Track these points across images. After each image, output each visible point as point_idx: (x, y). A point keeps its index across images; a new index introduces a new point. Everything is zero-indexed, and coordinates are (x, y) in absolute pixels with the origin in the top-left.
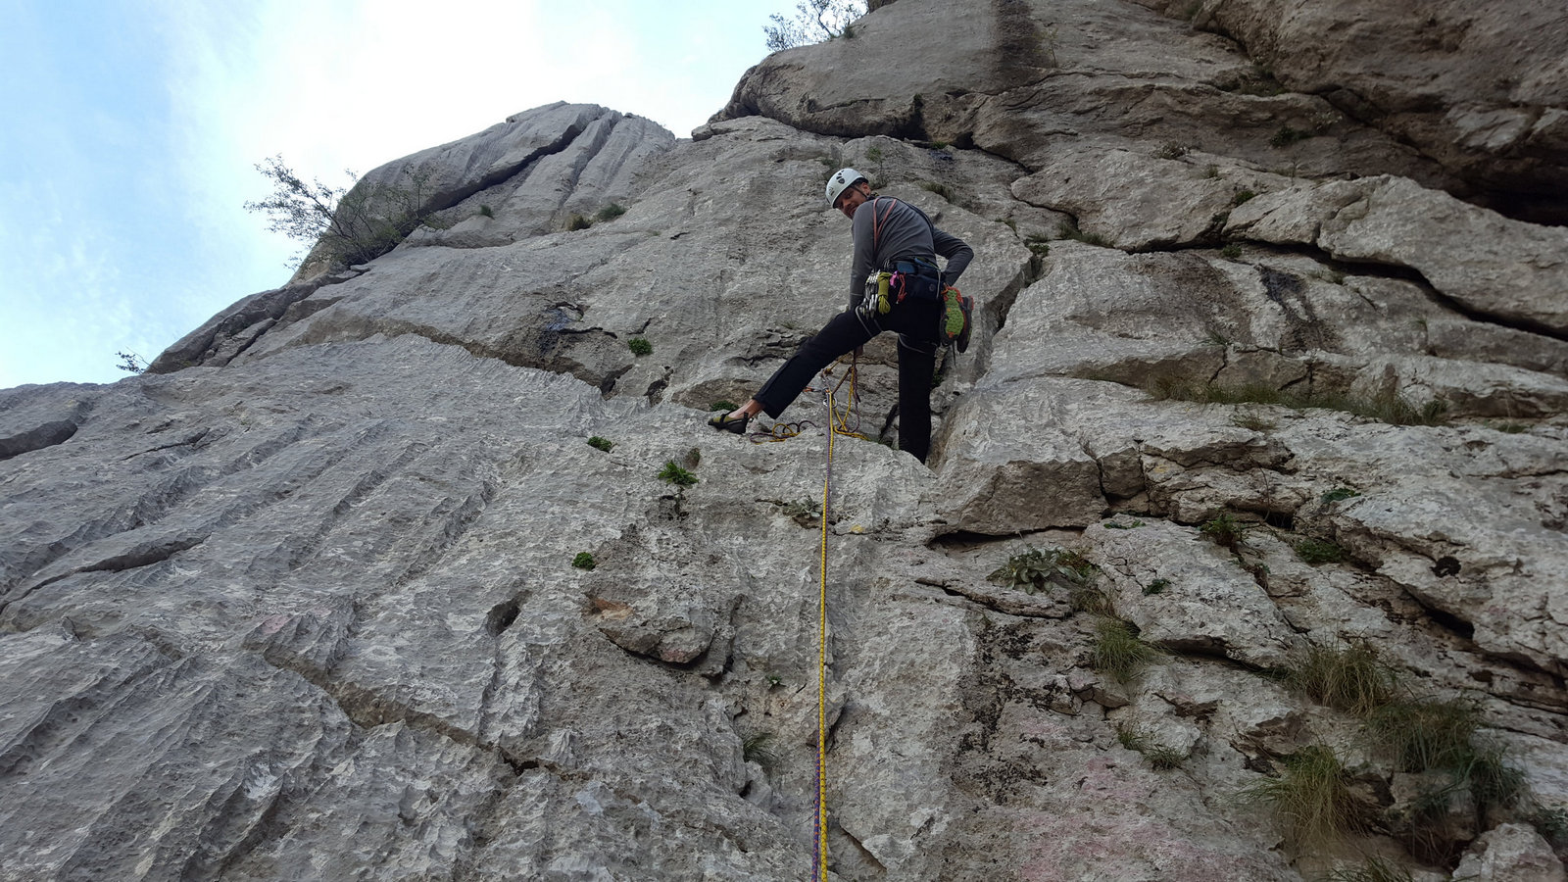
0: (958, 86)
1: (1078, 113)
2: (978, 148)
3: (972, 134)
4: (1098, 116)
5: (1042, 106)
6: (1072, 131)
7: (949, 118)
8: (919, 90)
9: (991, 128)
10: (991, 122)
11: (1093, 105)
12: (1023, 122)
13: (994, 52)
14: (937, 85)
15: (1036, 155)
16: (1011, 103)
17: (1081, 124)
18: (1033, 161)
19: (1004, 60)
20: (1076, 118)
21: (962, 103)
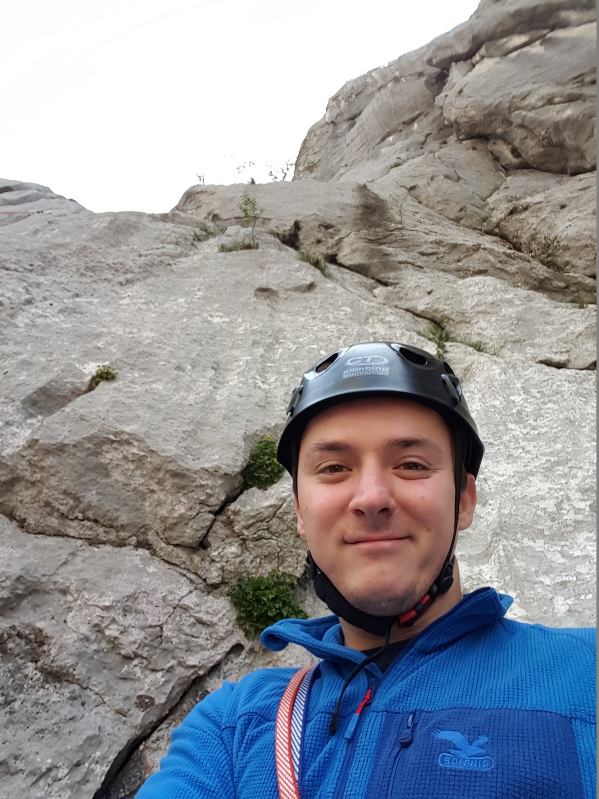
0: (329, 222)
1: (422, 254)
2: (341, 265)
3: (336, 255)
4: (438, 259)
5: (394, 245)
6: (418, 264)
7: (319, 241)
8: (299, 218)
9: (353, 251)
10: (354, 247)
11: (434, 251)
12: (380, 251)
13: (357, 207)
14: (314, 217)
15: (392, 275)
16: (370, 238)
17: (426, 262)
18: (389, 278)
19: (363, 214)
20: (421, 257)
21: (331, 233)
